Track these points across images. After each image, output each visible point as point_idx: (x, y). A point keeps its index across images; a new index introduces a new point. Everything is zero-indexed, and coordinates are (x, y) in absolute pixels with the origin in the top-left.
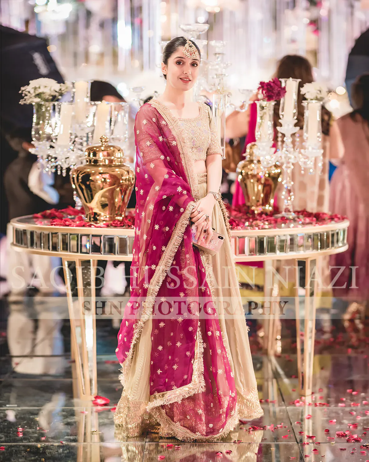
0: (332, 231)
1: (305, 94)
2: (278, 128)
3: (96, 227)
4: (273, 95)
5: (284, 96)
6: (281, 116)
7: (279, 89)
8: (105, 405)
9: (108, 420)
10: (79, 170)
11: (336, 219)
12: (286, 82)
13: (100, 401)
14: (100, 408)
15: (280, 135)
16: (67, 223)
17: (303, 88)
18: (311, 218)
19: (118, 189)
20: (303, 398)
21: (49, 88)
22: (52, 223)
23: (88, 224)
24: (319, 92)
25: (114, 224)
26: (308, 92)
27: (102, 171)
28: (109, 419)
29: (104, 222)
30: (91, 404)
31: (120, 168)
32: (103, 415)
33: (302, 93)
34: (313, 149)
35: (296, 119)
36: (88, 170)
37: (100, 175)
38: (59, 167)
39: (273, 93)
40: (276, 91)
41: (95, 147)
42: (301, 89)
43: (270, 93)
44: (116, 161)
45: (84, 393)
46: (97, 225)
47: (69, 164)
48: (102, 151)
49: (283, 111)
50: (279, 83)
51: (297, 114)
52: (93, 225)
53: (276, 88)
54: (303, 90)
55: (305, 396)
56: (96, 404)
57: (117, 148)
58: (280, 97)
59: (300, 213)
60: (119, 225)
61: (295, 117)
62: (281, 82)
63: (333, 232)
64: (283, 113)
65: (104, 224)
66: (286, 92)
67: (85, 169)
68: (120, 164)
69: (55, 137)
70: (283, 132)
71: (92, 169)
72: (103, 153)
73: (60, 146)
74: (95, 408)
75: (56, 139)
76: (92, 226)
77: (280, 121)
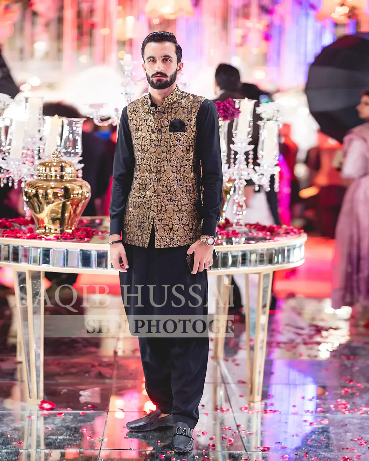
0: (288, 246)
1: (261, 114)
2: (231, 146)
3: (46, 239)
4: (228, 115)
5: (238, 116)
6: (234, 135)
7: (233, 110)
8: (51, 409)
9: (54, 426)
10: (31, 184)
11: (292, 233)
12: (240, 102)
13: (46, 406)
14: (46, 412)
15: (233, 152)
16: (18, 235)
17: (259, 107)
18: (264, 232)
19: (69, 203)
20: (252, 404)
21: (3, 103)
22: (3, 235)
23: (38, 237)
24: (276, 112)
25: (64, 236)
26: (264, 112)
27: (53, 186)
28: (55, 424)
29: (54, 235)
30: (37, 408)
31: (71, 183)
32: (50, 420)
33: (257, 112)
34: (268, 167)
35: (251, 138)
36: (40, 185)
37: (52, 189)
38: (10, 179)
39: (228, 113)
40: (230, 112)
41: (47, 162)
42: (257, 109)
43: (226, 113)
44: (68, 177)
45: (31, 397)
46: (47, 238)
47: (20, 176)
48: (54, 166)
49: (236, 130)
50: (233, 104)
51: (251, 132)
52: (43, 237)
53: (231, 108)
54: (259, 110)
55: (253, 402)
56: (42, 408)
57: (68, 164)
58: (234, 117)
59: (252, 227)
60: (68, 238)
61: (250, 136)
62: (234, 102)
63: (289, 248)
64: (236, 132)
65: (55, 237)
66: (240, 112)
67: (37, 183)
68: (71, 179)
69: (8, 151)
70: (236, 150)
71: (44, 184)
72: (54, 168)
73: (12, 159)
74: (41, 412)
75: (9, 153)
76: (43, 239)
77: (233, 139)
